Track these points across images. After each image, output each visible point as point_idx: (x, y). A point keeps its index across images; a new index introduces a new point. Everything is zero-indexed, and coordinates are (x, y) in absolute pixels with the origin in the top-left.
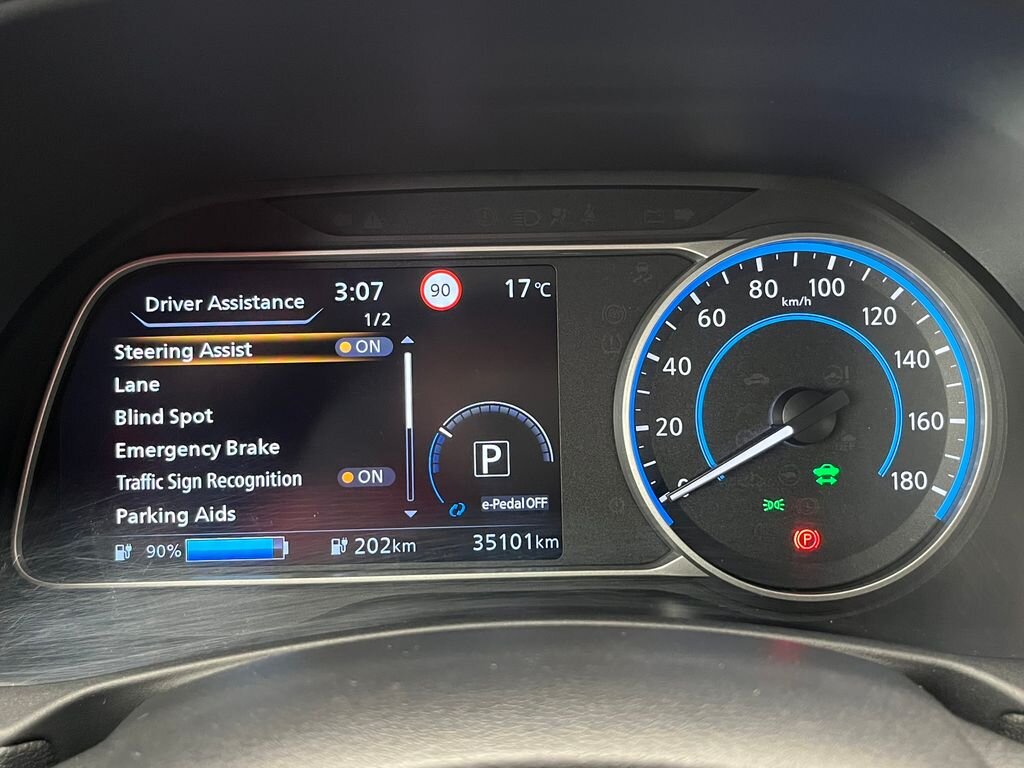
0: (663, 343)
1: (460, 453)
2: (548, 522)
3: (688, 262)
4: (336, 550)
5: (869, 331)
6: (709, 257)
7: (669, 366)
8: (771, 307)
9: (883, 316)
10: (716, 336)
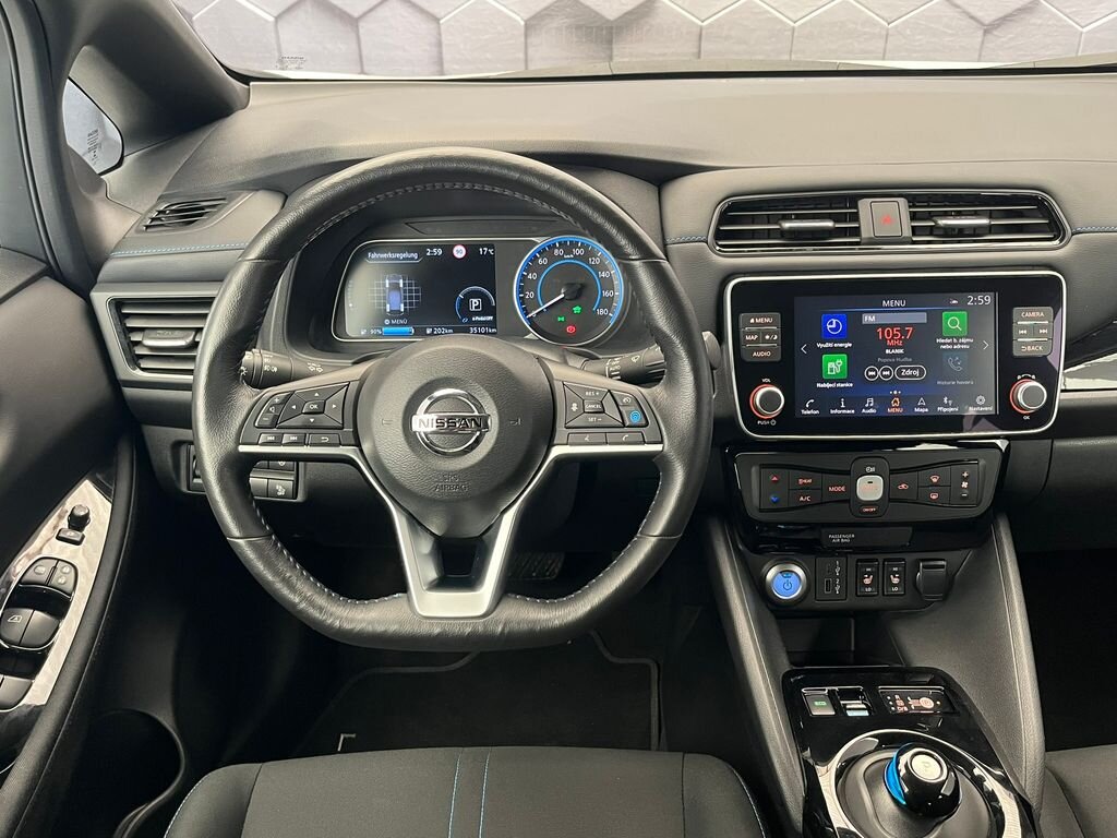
0: (528, 269)
1: (465, 303)
2: (492, 324)
3: (536, 243)
4: (428, 332)
5: (591, 266)
6: (540, 241)
7: (530, 277)
8: (562, 258)
9: (597, 261)
10: (544, 267)
